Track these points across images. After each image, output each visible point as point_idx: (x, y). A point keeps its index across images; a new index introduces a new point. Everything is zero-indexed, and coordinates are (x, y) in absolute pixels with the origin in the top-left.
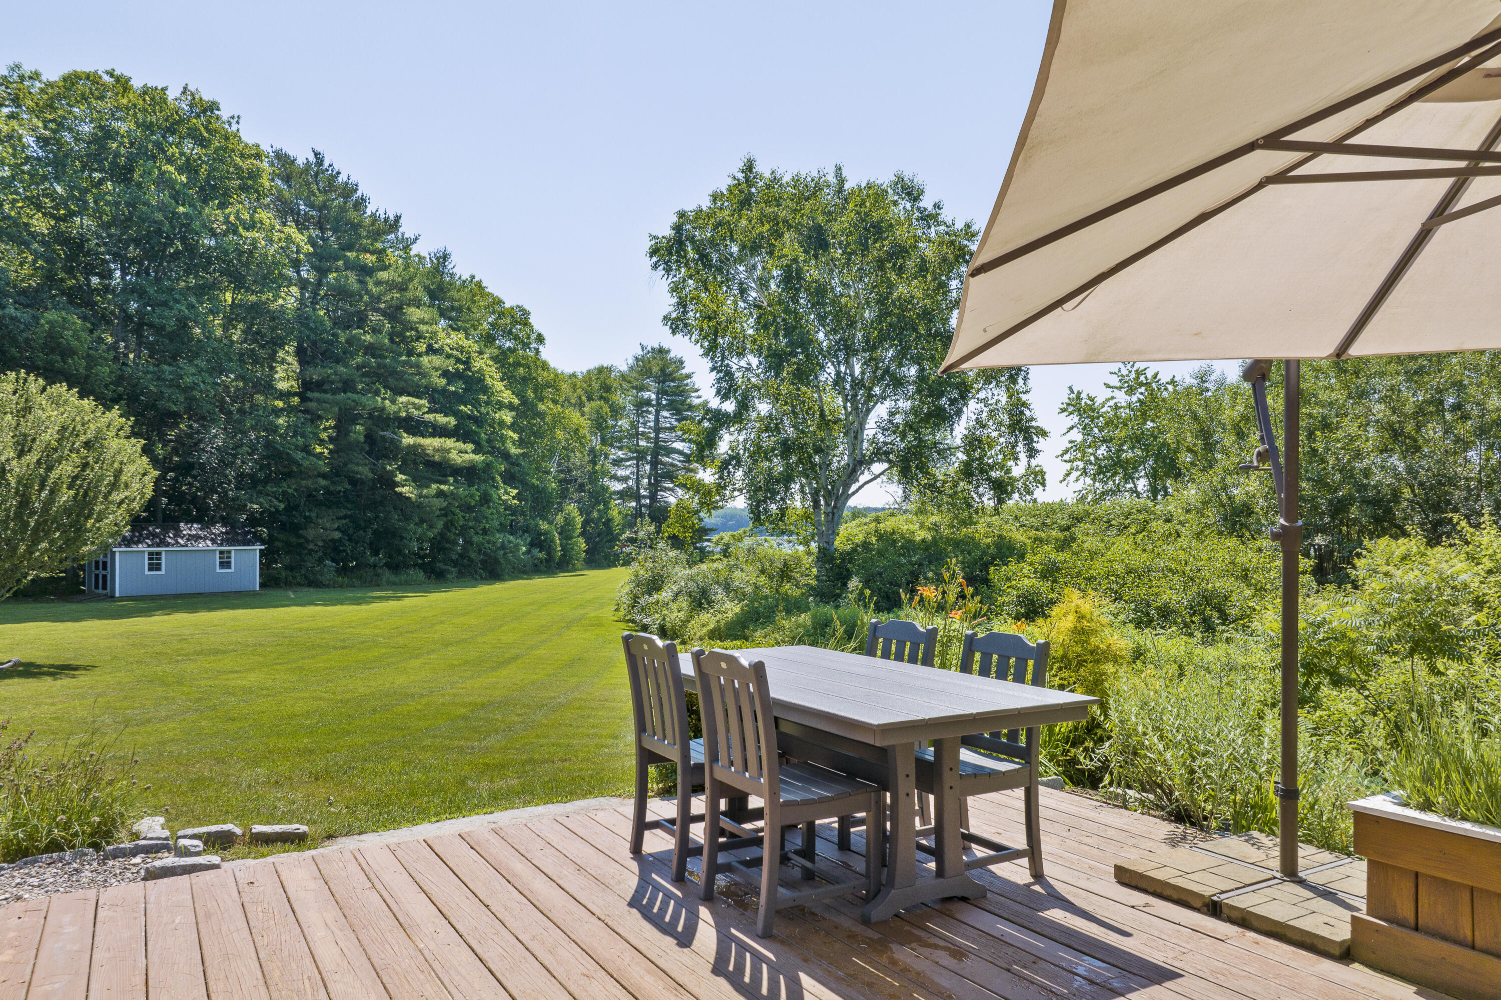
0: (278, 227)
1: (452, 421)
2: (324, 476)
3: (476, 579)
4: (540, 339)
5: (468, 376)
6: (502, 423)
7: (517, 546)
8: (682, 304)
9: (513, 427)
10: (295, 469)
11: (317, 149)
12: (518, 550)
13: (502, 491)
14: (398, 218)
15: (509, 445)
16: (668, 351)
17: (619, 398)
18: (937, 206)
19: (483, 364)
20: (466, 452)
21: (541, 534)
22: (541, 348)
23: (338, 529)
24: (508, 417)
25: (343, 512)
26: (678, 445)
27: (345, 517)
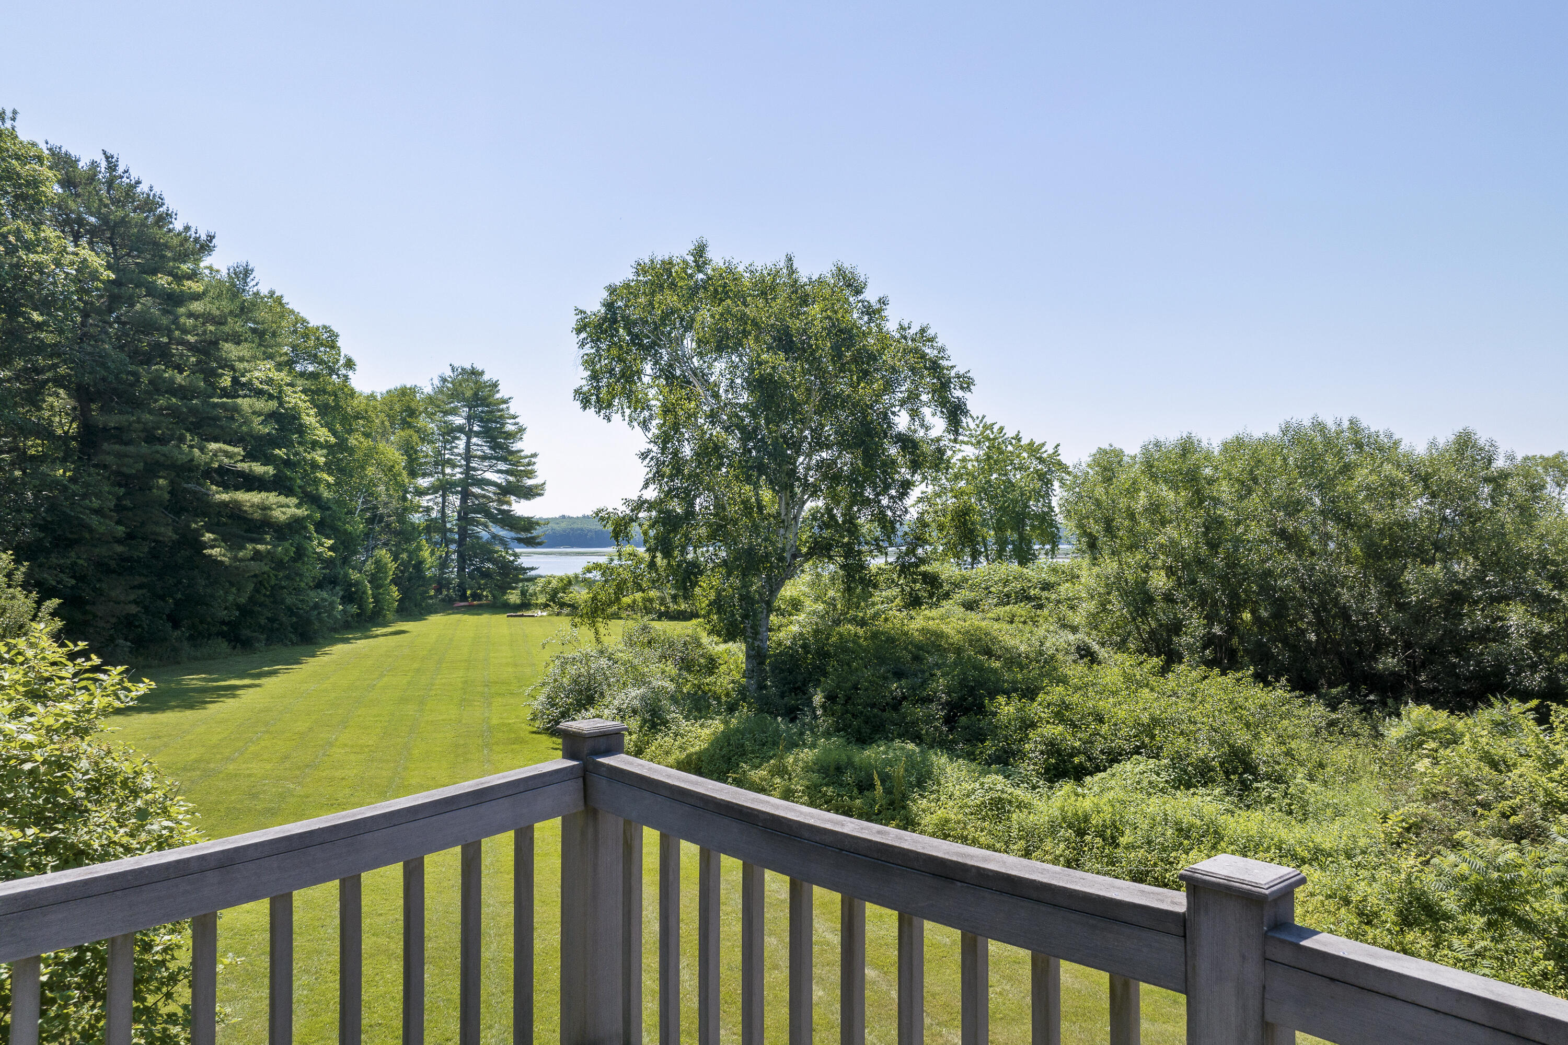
0: (71, 249)
1: (270, 470)
2: (119, 541)
3: (286, 645)
4: (350, 364)
5: (281, 414)
6: (314, 465)
7: (332, 604)
8: (595, 377)
9: (328, 468)
10: (87, 536)
11: (110, 152)
12: (333, 608)
13: (315, 542)
14: (211, 238)
15: (322, 488)
16: (482, 373)
17: (422, 421)
18: (883, 301)
19: (296, 399)
20: (288, 507)
21: (351, 585)
22: (350, 373)
23: (135, 602)
24: (320, 457)
25: (138, 580)
26: (490, 476)
27: (140, 587)
